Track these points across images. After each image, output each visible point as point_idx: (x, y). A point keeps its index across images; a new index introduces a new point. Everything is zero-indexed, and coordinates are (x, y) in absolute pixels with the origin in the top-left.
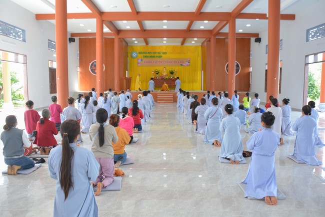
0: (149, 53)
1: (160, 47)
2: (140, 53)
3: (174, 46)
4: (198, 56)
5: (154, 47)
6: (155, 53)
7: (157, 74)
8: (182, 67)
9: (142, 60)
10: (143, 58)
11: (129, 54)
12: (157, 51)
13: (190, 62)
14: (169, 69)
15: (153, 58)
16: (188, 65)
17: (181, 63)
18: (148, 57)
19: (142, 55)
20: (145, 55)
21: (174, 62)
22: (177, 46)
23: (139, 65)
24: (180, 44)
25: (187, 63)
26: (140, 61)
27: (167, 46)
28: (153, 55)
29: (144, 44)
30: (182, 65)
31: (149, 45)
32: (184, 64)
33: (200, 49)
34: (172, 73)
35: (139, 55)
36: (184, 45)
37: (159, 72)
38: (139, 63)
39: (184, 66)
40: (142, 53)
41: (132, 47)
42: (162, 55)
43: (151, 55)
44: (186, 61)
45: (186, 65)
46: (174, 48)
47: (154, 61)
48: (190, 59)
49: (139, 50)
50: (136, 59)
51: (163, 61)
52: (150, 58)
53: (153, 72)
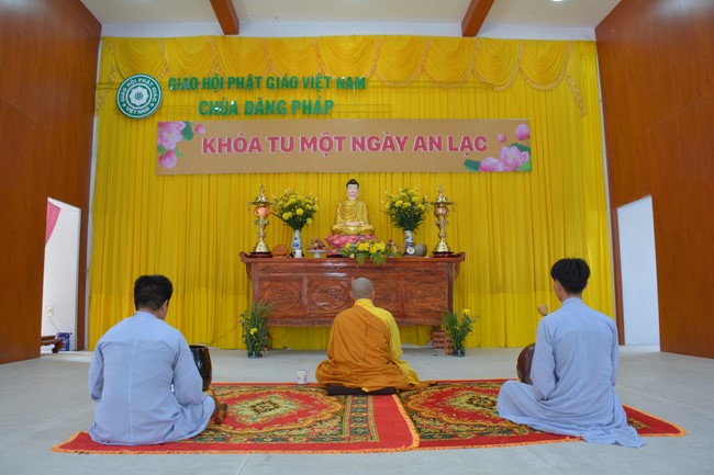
0: (239, 84)
1: (317, 44)
2: (177, 85)
3: (414, 42)
4: (580, 104)
5: (279, 43)
6: (288, 84)
7: (297, 223)
8: (479, 179)
9: (187, 132)
10: (195, 119)
11: (104, 99)
12: (295, 71)
13: (532, 143)
14: (387, 190)
15: (272, 119)
16: (515, 169)
17: (469, 149)
18: (233, 111)
19: (191, 99)
20: (211, 97)
21: (420, 144)
22: (437, 40)
23: (170, 164)
24: (454, 30)
25: (512, 154)
26: (173, 138)
27: (370, 42)
28: (268, 97)
29: (213, 28)
30: (474, 166)
31: (243, 33)
32: (490, 161)
34: (408, 218)
35: (171, 100)
36: (482, 34)
37: (309, 214)
38: (169, 153)
39: (491, 170)
40: (192, 85)
41: (125, 45)
42: (331, 95)
43: (253, 97)
44: (504, 140)
45: (501, 167)
46: (414, 49)
47: (273, 140)
48: (527, 123)
49: (173, 63)
50: (151, 127)
51: (340, 139)
52: (248, 118)
53: (261, 211)
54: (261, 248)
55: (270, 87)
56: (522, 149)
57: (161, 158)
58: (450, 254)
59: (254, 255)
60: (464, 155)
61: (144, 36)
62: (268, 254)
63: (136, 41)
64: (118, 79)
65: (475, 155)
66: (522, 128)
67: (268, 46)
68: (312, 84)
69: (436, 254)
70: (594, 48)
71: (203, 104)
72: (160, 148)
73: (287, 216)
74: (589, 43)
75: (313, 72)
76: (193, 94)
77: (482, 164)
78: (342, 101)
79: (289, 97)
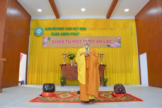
0: (59, 29)
1: (76, 21)
2: (46, 29)
4: (132, 33)
5: (68, 20)
6: (70, 29)
7: (71, 58)
8: (110, 49)
9: (49, 39)
10: (51, 36)
12: (71, 26)
13: (121, 41)
15: (66, 36)
16: (118, 47)
17: (108, 43)
18: (58, 34)
19: (50, 32)
20: (54, 32)
21: (97, 42)
22: (101, 19)
23: (45, 46)
24: (105, 17)
25: (117, 44)
26: (46, 40)
27: (87, 20)
28: (65, 31)
29: (54, 17)
30: (109, 46)
31: (60, 18)
32: (112, 45)
33: (134, 25)
35: (45, 32)
36: (111, 18)
37: (74, 56)
38: (45, 43)
39: (112, 47)
40: (50, 29)
41: (36, 21)
42: (79, 31)
43: (63, 32)
44: (115, 41)
45: (114, 46)
46: (96, 21)
47: (67, 41)
48: (120, 37)
49: (46, 25)
50: (41, 38)
51: (81, 41)
52: (61, 36)
53: (64, 56)
54: (64, 64)
55: (66, 30)
56: (119, 42)
57: (43, 44)
58: (103, 65)
59: (63, 65)
60: (106, 44)
61: (40, 19)
62: (66, 65)
63: (38, 20)
64: (34, 28)
65: (109, 44)
66: (119, 38)
67: (66, 21)
68: (75, 29)
69: (100, 65)
70: (134, 21)
71: (52, 33)
72: (43, 42)
73: (69, 57)
74: (133, 20)
75: (75, 26)
76: (50, 31)
77: (111, 46)
78: (81, 33)
79: (70, 32)
